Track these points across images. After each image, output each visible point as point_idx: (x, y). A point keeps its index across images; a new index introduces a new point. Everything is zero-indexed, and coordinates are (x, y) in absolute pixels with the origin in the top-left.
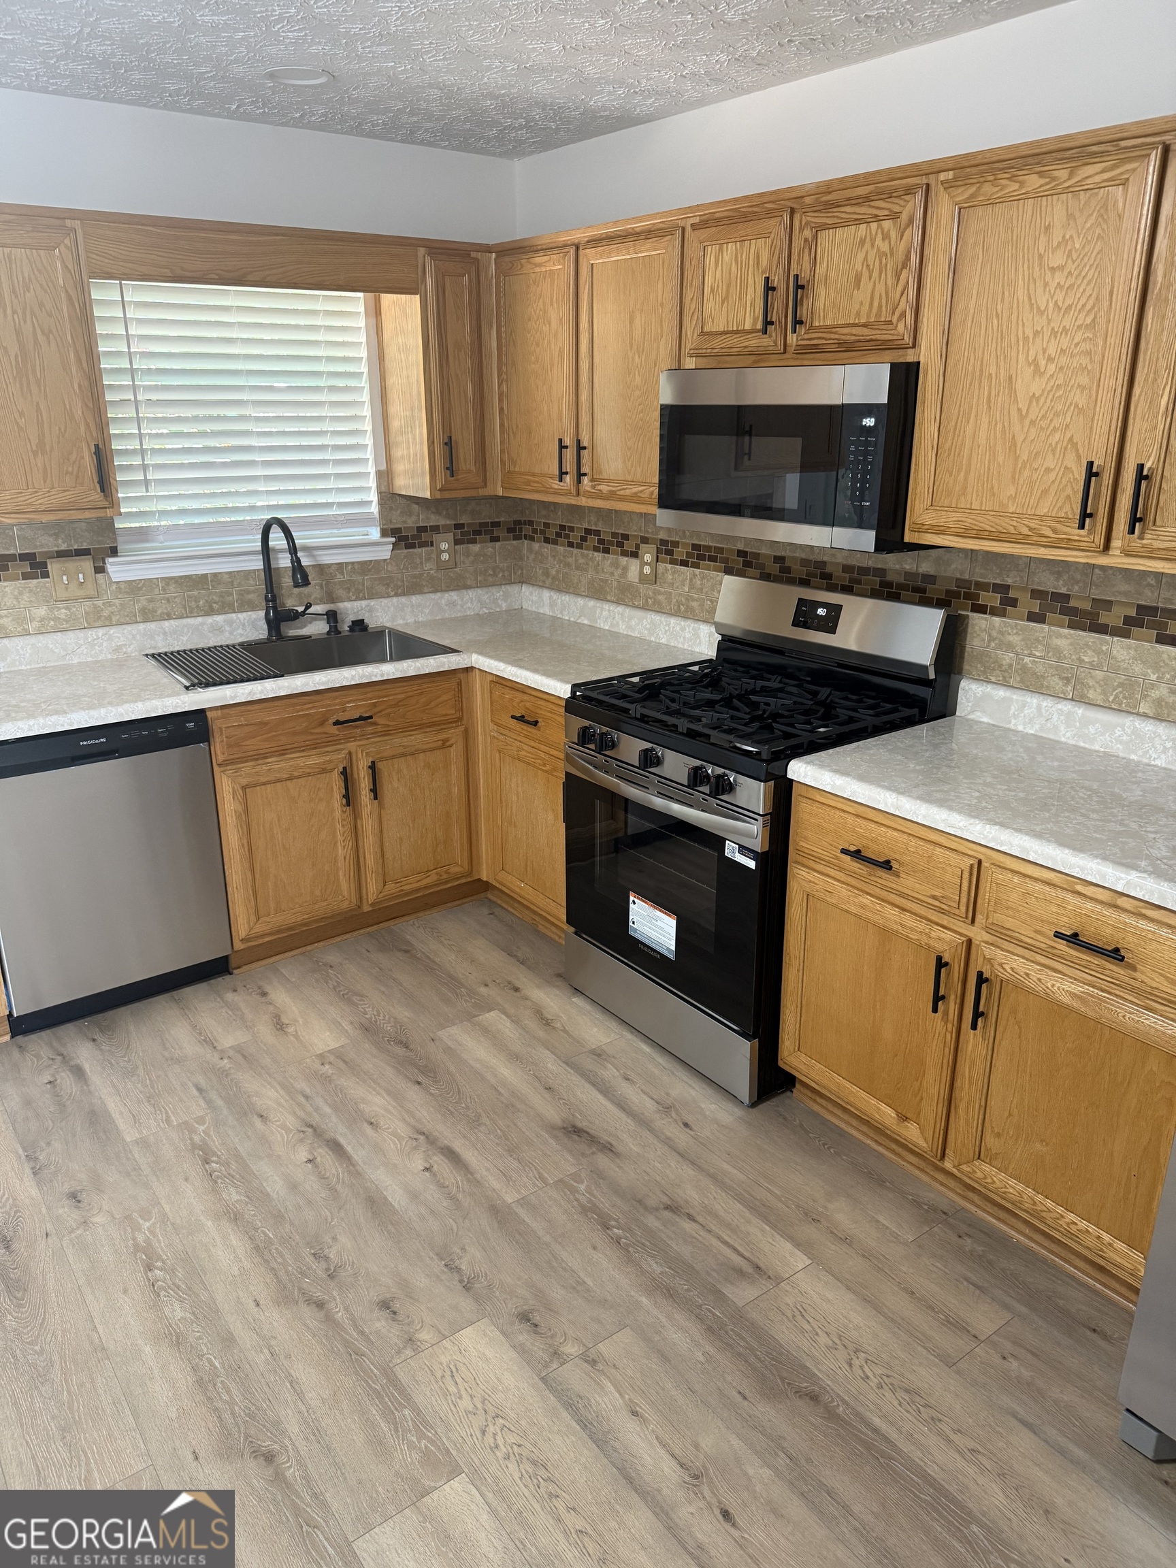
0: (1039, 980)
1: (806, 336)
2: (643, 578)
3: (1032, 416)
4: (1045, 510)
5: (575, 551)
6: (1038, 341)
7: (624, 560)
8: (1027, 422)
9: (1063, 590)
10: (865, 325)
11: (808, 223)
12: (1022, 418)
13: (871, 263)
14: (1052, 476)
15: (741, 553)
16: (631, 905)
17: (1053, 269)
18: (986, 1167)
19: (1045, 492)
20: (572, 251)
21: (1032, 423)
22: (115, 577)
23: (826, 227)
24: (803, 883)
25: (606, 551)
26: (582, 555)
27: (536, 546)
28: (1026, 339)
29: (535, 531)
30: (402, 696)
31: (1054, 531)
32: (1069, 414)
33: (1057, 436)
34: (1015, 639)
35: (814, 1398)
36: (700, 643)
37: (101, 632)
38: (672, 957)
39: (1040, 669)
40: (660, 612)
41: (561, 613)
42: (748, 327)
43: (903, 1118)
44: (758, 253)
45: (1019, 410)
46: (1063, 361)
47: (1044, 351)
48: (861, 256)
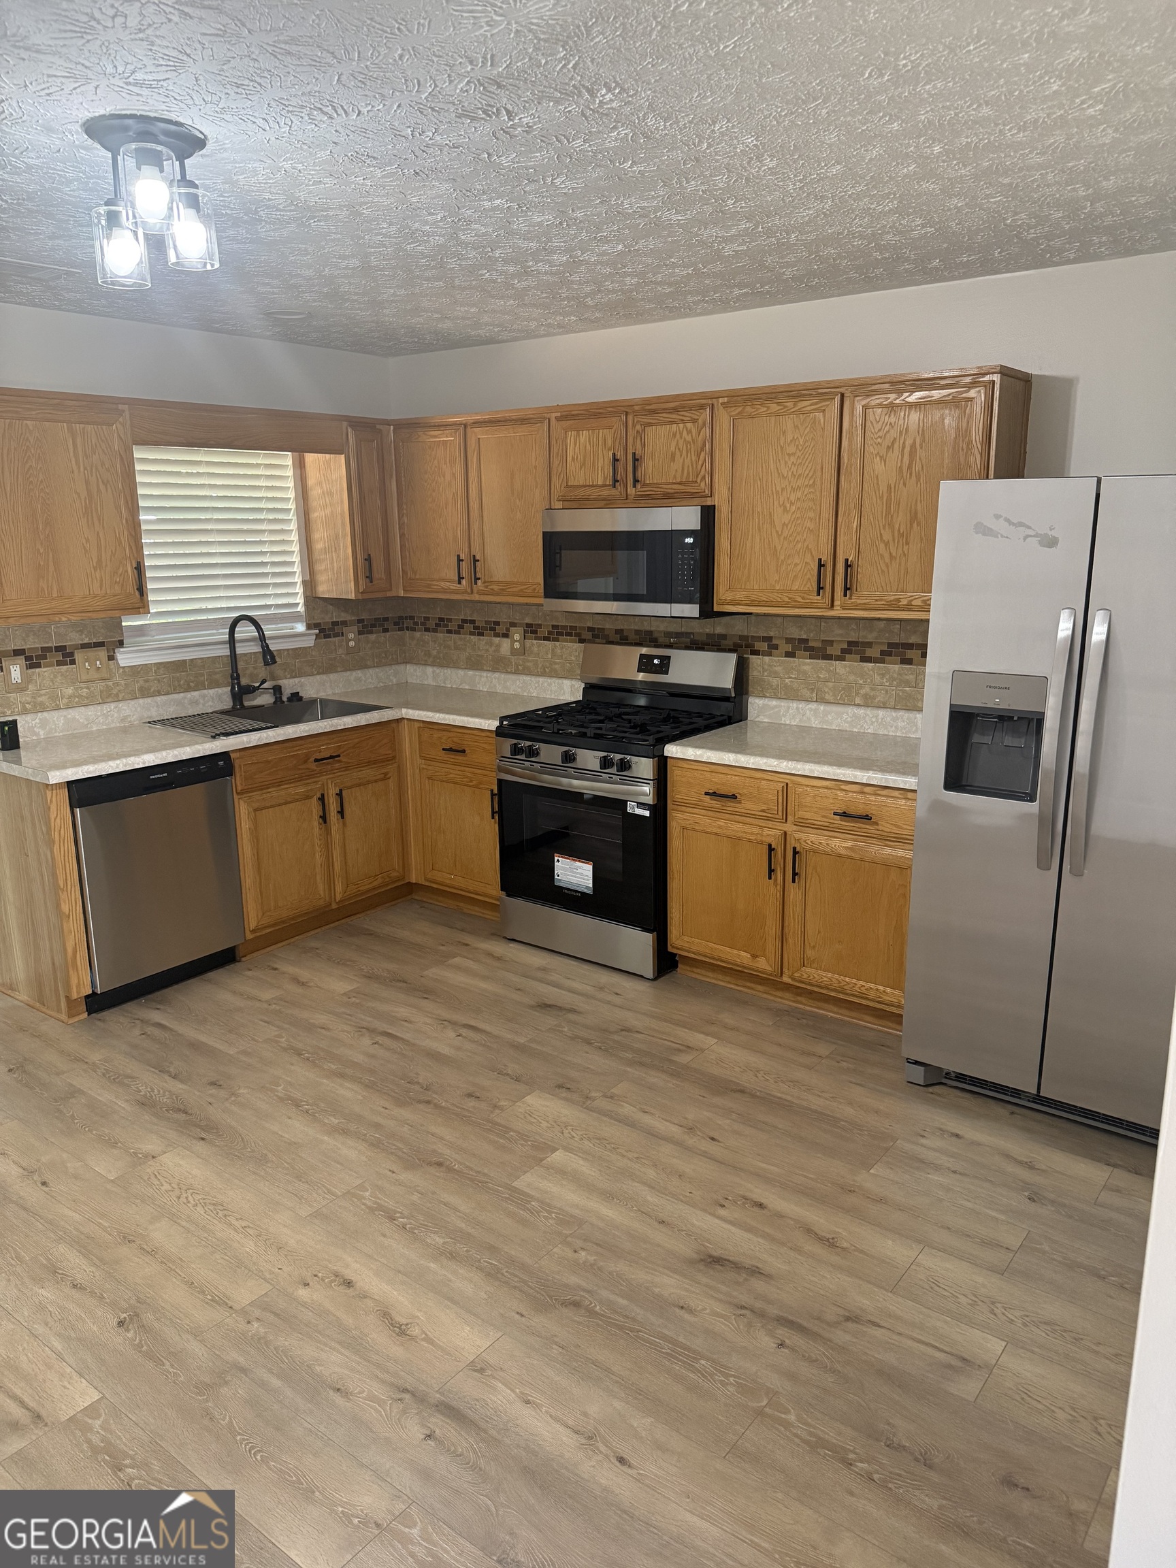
0: (827, 844)
1: (642, 489)
2: (514, 652)
3: (785, 534)
4: (797, 587)
5: (453, 636)
6: (785, 493)
7: (497, 640)
8: (782, 538)
9: (804, 637)
10: (680, 484)
11: (638, 422)
12: (779, 536)
13: (681, 447)
14: (799, 567)
15: (590, 629)
16: (556, 864)
17: (789, 455)
18: (808, 970)
19: (796, 577)
20: (462, 428)
21: (785, 538)
22: (123, 663)
23: (650, 424)
24: (679, 821)
25: (481, 634)
26: (461, 639)
27: (418, 634)
28: (777, 492)
29: (416, 624)
30: (356, 741)
31: (803, 598)
32: (805, 533)
33: (799, 545)
34: (778, 669)
35: (742, 1091)
36: (564, 693)
37: (113, 705)
38: (590, 892)
39: (795, 685)
40: (530, 674)
41: (444, 683)
42: (600, 483)
43: (755, 956)
44: (605, 439)
45: (777, 532)
46: (799, 504)
47: (788, 499)
48: (674, 444)
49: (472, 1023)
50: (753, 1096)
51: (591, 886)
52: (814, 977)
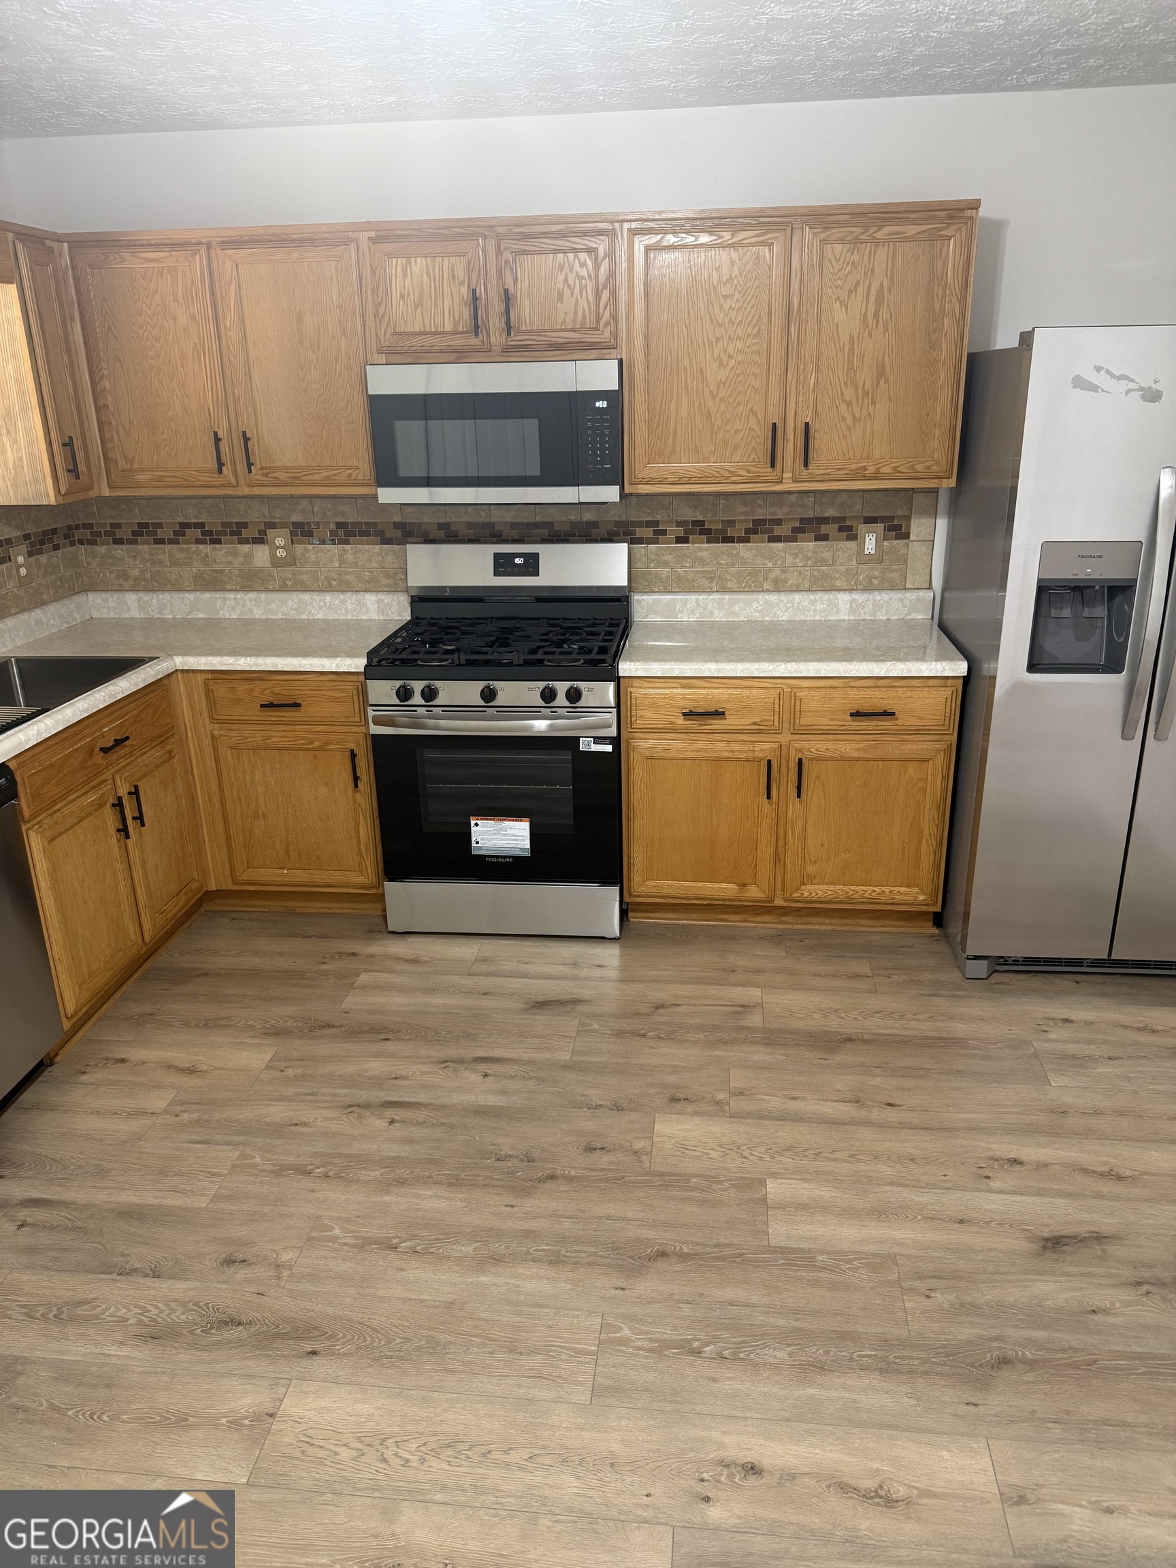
0: (836, 749)
1: (516, 338)
2: (276, 562)
3: (721, 395)
4: (738, 459)
5: (167, 547)
6: (720, 344)
7: (245, 548)
8: (718, 400)
10: (573, 330)
11: (506, 248)
12: (713, 396)
13: (571, 282)
14: (741, 435)
15: (397, 525)
16: (473, 829)
17: (725, 297)
18: (808, 887)
19: (737, 446)
20: (203, 248)
21: (722, 400)
23: (525, 253)
24: (643, 751)
25: (218, 542)
26: (181, 550)
27: (102, 549)
28: (710, 343)
29: (99, 534)
30: (136, 712)
31: (748, 471)
32: (748, 393)
33: (741, 408)
34: (668, 558)
38: (528, 854)
39: (691, 575)
40: (305, 590)
41: (160, 613)
42: (448, 328)
43: (743, 886)
44: (453, 268)
45: (711, 392)
46: (739, 358)
47: (725, 351)
48: (561, 277)
49: (481, 1053)
50: (866, 1042)
51: (528, 846)
52: (817, 894)
